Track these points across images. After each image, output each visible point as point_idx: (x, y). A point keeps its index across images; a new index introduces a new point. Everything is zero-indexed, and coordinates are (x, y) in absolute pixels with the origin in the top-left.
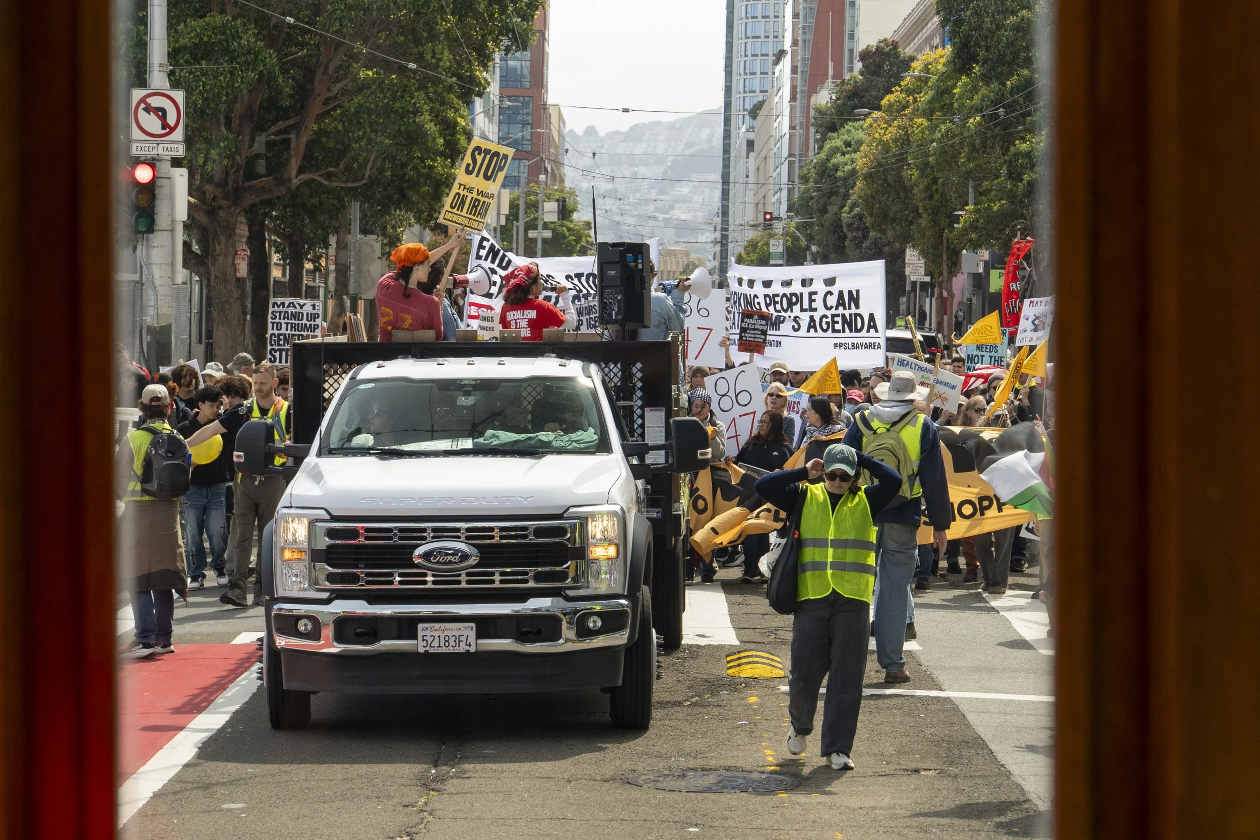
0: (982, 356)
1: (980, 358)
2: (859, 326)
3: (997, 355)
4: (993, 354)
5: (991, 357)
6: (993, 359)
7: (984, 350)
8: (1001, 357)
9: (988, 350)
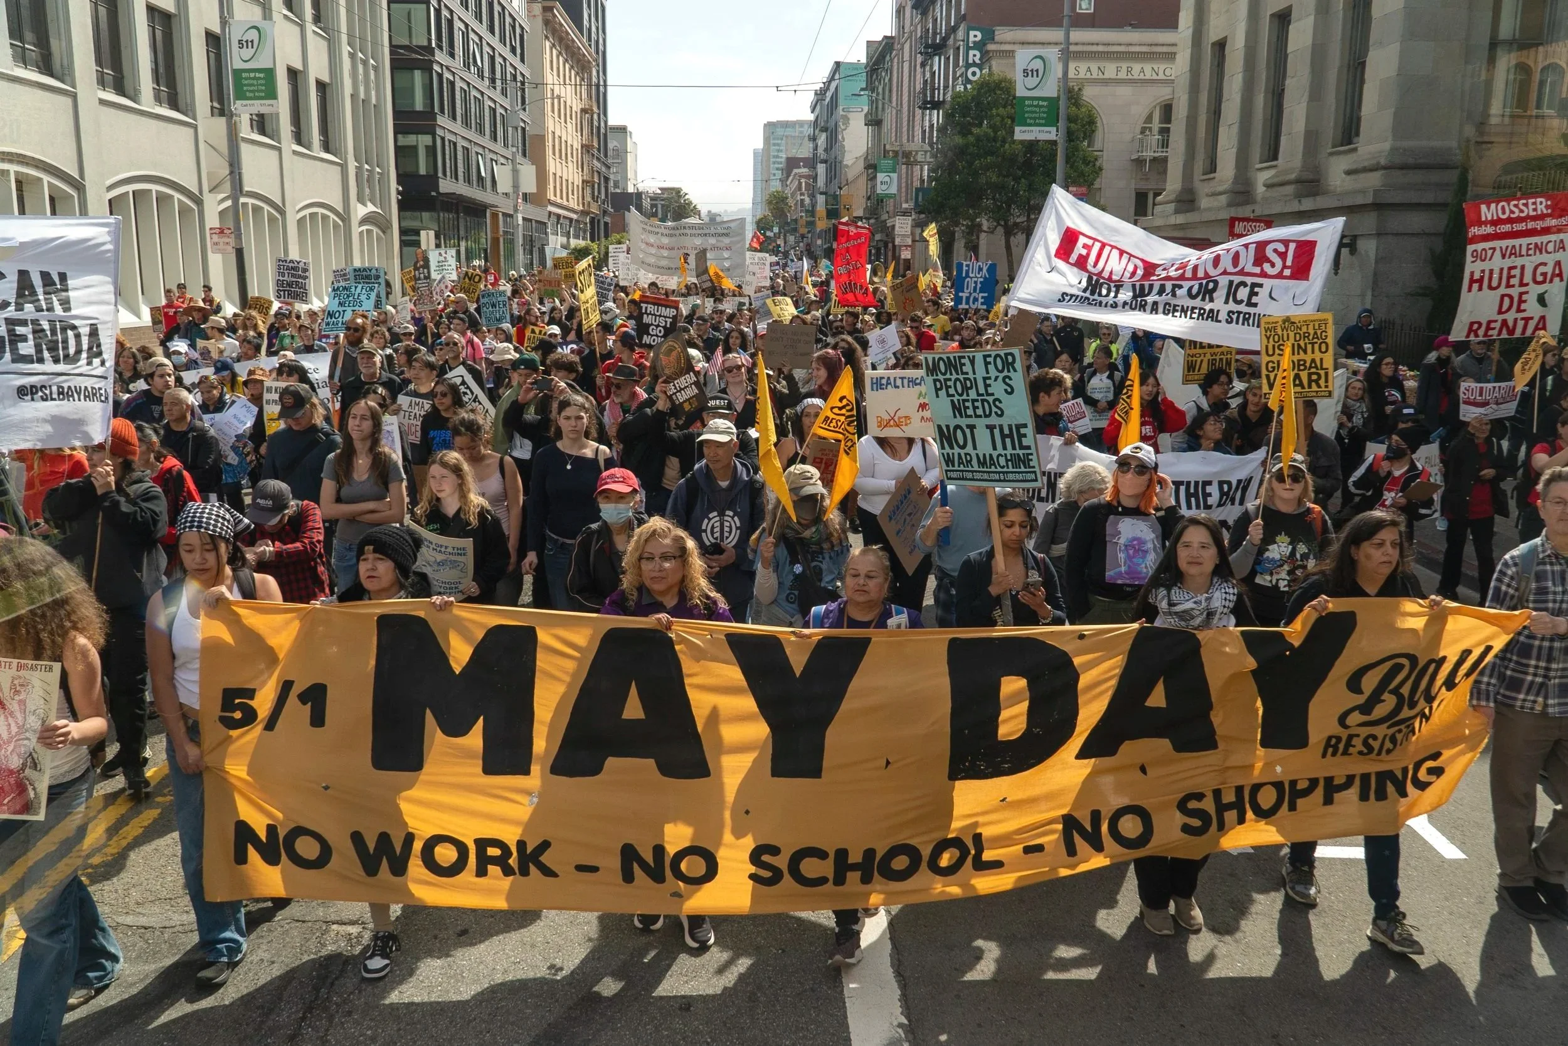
0: (972, 427)
1: (968, 431)
2: (72, 350)
3: (1005, 421)
4: (994, 420)
5: (991, 428)
6: (997, 432)
7: (970, 412)
8: (1018, 427)
9: (980, 412)
